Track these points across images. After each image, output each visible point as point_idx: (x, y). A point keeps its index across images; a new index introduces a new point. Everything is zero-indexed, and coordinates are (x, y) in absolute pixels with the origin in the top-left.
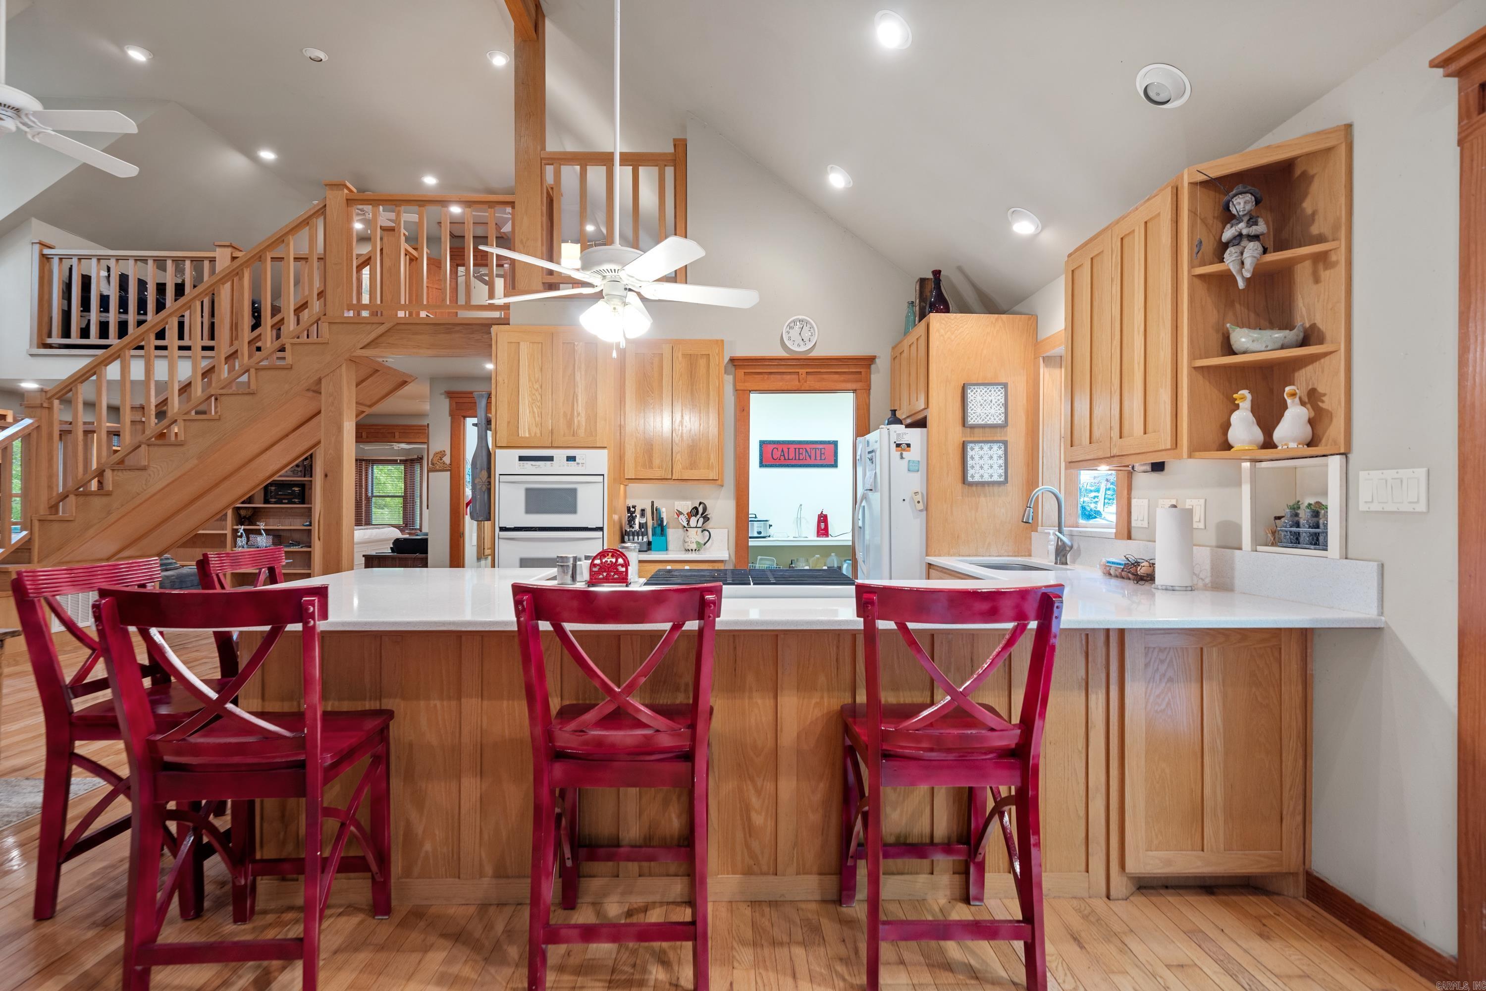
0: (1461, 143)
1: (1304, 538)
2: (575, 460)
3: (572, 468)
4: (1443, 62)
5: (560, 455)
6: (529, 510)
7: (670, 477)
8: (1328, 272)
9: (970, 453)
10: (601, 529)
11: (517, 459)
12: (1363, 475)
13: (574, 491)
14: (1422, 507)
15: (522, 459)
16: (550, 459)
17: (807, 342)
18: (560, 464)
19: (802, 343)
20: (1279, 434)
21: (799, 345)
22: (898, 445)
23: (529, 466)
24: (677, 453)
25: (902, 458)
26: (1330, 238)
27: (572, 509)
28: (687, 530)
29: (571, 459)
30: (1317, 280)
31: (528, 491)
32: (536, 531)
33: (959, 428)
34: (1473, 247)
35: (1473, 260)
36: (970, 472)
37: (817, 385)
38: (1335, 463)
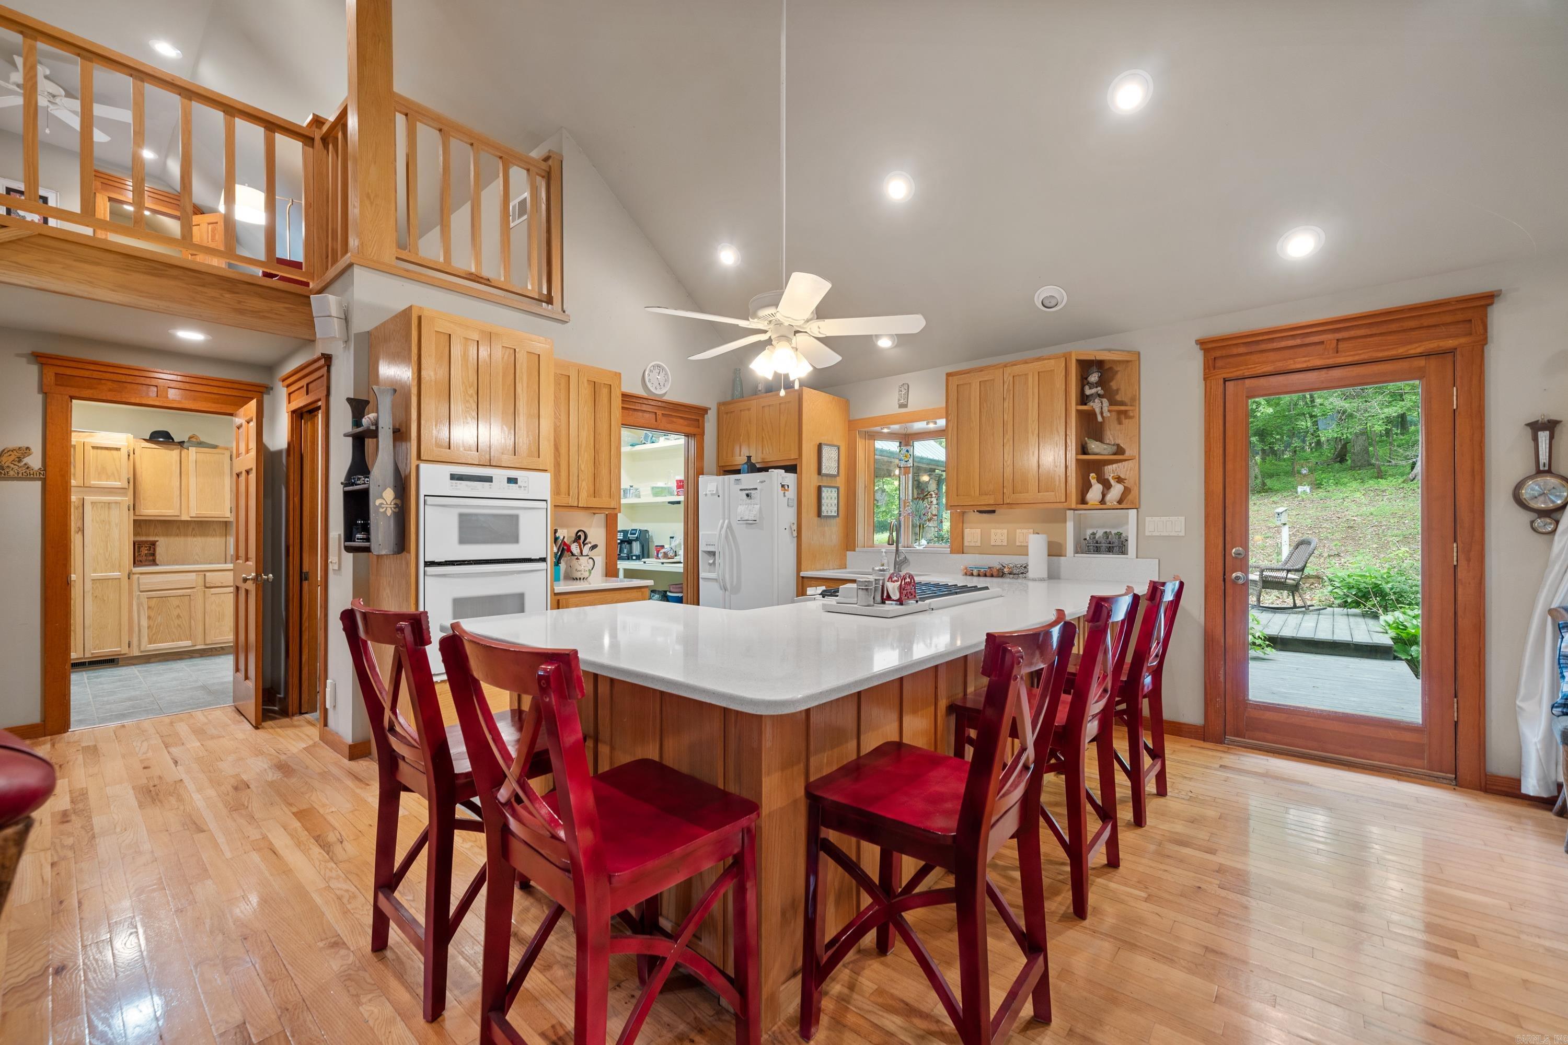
0: (1205, 379)
1: (1103, 549)
2: (516, 483)
3: (512, 491)
4: (1202, 343)
5: (500, 475)
6: (463, 540)
7: (576, 504)
8: (1127, 420)
9: (823, 495)
10: (543, 560)
11: (449, 477)
12: (1148, 519)
13: (515, 518)
14: (1182, 534)
15: (453, 477)
16: (489, 479)
17: (662, 387)
18: (499, 487)
19: (658, 387)
20: (1109, 497)
21: (656, 389)
22: (783, 486)
23: (464, 488)
24: (583, 481)
25: (785, 496)
26: (1129, 404)
27: (515, 539)
28: (578, 559)
29: (512, 481)
30: (1120, 423)
31: (461, 516)
32: (471, 564)
33: (815, 476)
34: (1212, 424)
35: (1212, 430)
36: (823, 508)
37: (669, 426)
38: (1133, 513)
